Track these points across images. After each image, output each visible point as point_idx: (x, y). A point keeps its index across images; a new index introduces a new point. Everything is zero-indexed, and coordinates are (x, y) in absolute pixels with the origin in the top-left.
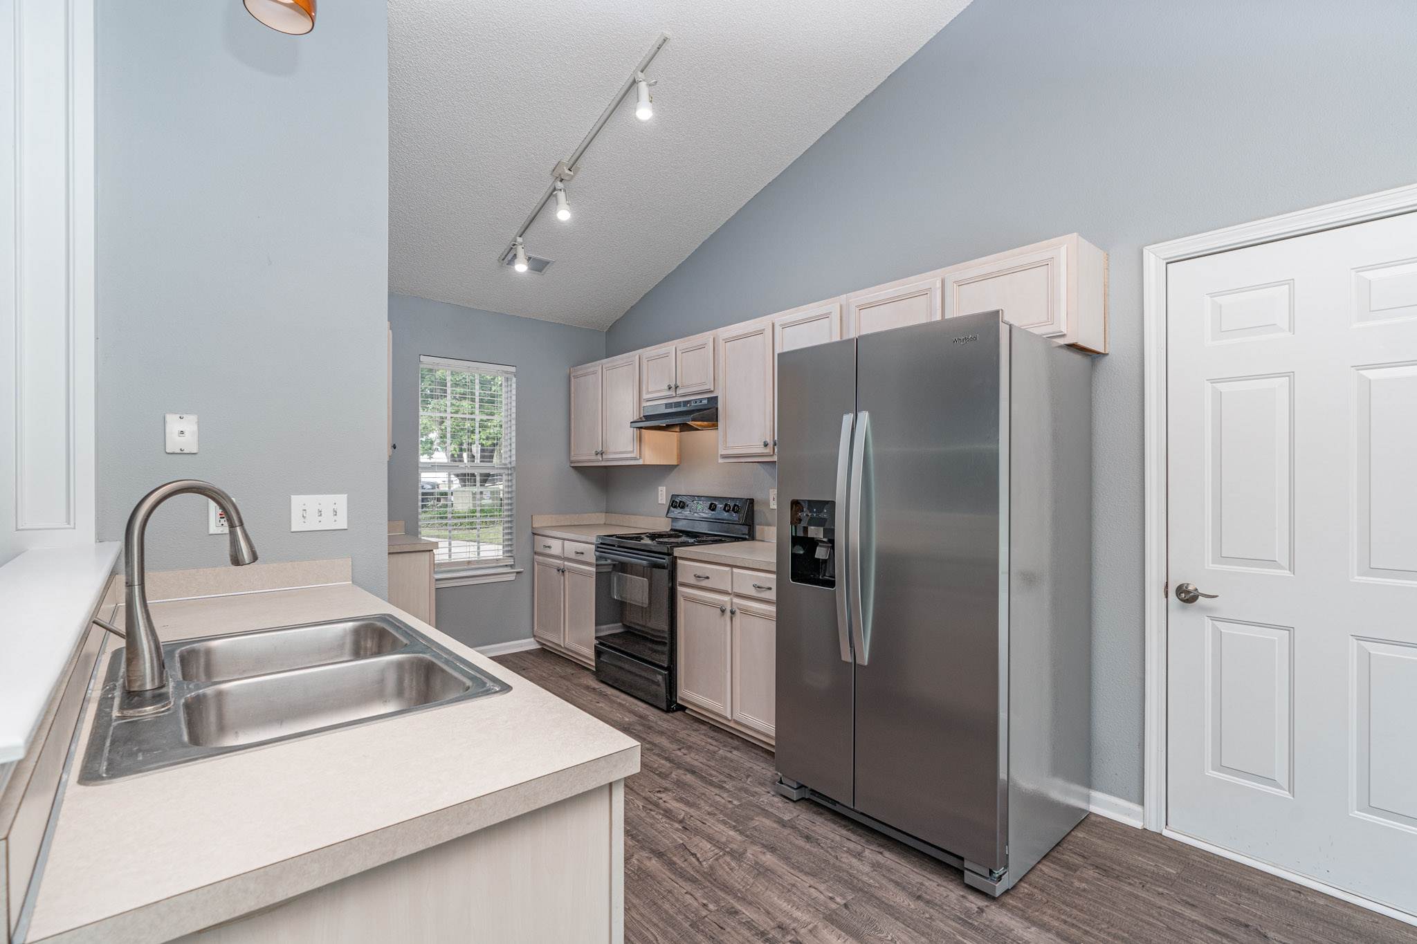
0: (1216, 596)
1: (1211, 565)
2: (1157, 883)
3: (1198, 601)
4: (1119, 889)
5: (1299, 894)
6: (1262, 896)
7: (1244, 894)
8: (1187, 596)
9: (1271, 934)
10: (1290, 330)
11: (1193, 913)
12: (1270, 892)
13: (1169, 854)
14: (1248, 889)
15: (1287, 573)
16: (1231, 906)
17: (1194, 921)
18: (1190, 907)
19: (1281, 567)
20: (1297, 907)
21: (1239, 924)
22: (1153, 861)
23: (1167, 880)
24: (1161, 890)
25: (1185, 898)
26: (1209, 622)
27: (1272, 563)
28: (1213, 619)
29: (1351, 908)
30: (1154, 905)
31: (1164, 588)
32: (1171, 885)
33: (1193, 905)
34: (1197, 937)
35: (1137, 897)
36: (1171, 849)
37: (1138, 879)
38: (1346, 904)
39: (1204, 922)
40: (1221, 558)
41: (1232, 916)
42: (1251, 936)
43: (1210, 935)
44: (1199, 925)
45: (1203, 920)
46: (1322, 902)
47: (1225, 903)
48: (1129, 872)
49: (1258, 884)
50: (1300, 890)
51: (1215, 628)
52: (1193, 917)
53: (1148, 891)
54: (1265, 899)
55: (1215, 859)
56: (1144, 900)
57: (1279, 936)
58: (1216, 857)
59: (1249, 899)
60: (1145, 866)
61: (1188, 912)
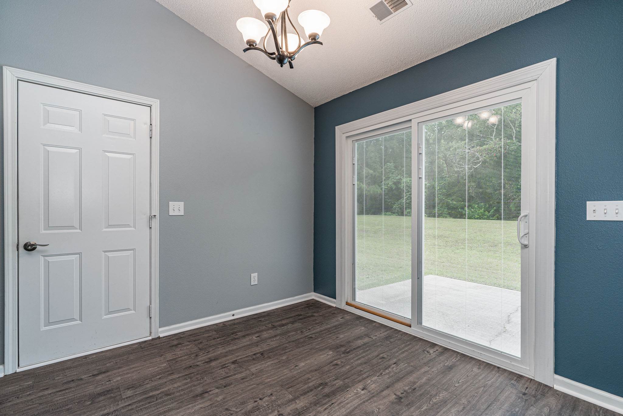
0: (48, 245)
1: (43, 231)
2: (25, 392)
3: (36, 249)
4: (4, 407)
5: (86, 359)
6: (74, 367)
7: (66, 371)
8: (30, 248)
9: (83, 377)
10: (80, 131)
11: (49, 391)
12: (75, 364)
13: (25, 377)
14: (67, 368)
15: (79, 231)
16: (63, 378)
17: (51, 394)
18: (45, 390)
19: (76, 229)
20: (87, 363)
21: (69, 382)
22: (17, 385)
23: (31, 387)
24: (28, 393)
25: (41, 389)
26: (42, 258)
27: (73, 227)
28: (44, 256)
29: (104, 352)
30: (28, 401)
31: (16, 246)
32: (33, 388)
33: (47, 388)
34: (55, 398)
35: (17, 404)
36: (24, 375)
37: (13, 397)
38: (102, 352)
39: (55, 391)
40: (48, 227)
41: (65, 381)
42: (76, 382)
43: (60, 393)
44: (53, 393)
45: (54, 391)
46: (94, 356)
47: (60, 379)
48: (7, 397)
49: (70, 364)
50: (86, 357)
51: (45, 260)
52: (49, 393)
53: (21, 398)
54: (75, 368)
55: (48, 367)
56: (22, 403)
57: (86, 376)
58: (48, 366)
59: (69, 371)
60: (14, 390)
61: (46, 392)
